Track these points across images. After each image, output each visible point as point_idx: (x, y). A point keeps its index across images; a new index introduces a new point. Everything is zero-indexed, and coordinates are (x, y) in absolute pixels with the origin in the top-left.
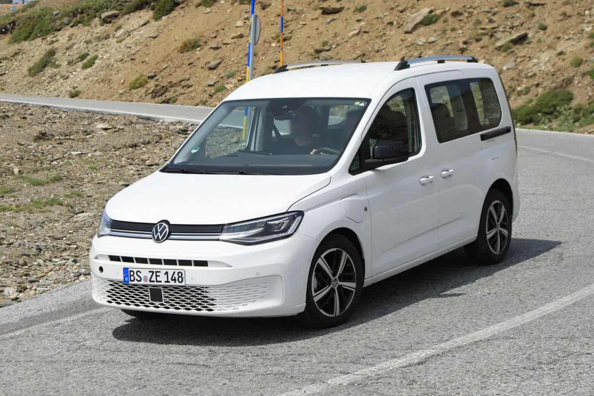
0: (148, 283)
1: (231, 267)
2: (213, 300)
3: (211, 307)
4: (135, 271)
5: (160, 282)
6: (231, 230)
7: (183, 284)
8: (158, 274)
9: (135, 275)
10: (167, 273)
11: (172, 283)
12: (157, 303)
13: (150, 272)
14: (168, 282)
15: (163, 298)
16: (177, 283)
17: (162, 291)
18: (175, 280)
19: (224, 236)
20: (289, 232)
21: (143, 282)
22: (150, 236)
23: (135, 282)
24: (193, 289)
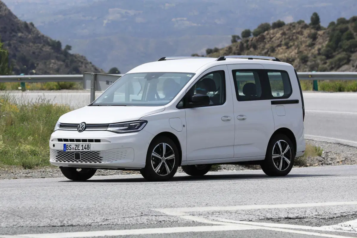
0: (74, 150)
1: (111, 142)
2: (102, 157)
3: (101, 161)
4: (69, 145)
5: (79, 150)
6: (112, 126)
7: (89, 150)
8: (79, 146)
9: (69, 147)
10: (82, 145)
11: (85, 150)
12: (78, 160)
13: (75, 145)
14: (83, 149)
15: (80, 158)
16: (87, 150)
17: (80, 154)
18: (86, 149)
19: (109, 129)
20: (139, 129)
21: (72, 150)
23: (69, 151)
24: (93, 153)
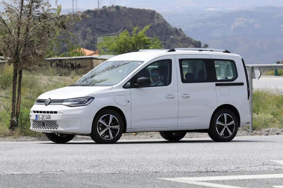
0: (42, 120)
1: (63, 113)
2: (58, 125)
3: (57, 128)
4: (38, 116)
5: (44, 119)
6: (67, 101)
7: (50, 120)
8: (44, 116)
9: (38, 117)
10: (46, 116)
11: (47, 120)
12: (44, 127)
13: (42, 116)
14: (46, 119)
15: (45, 125)
16: (49, 120)
17: (45, 123)
18: (48, 118)
19: (64, 103)
20: (86, 104)
21: (40, 120)
22: (44, 104)
23: (38, 120)
24: (53, 122)
